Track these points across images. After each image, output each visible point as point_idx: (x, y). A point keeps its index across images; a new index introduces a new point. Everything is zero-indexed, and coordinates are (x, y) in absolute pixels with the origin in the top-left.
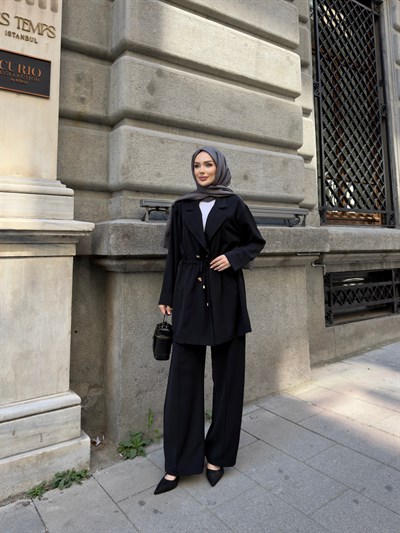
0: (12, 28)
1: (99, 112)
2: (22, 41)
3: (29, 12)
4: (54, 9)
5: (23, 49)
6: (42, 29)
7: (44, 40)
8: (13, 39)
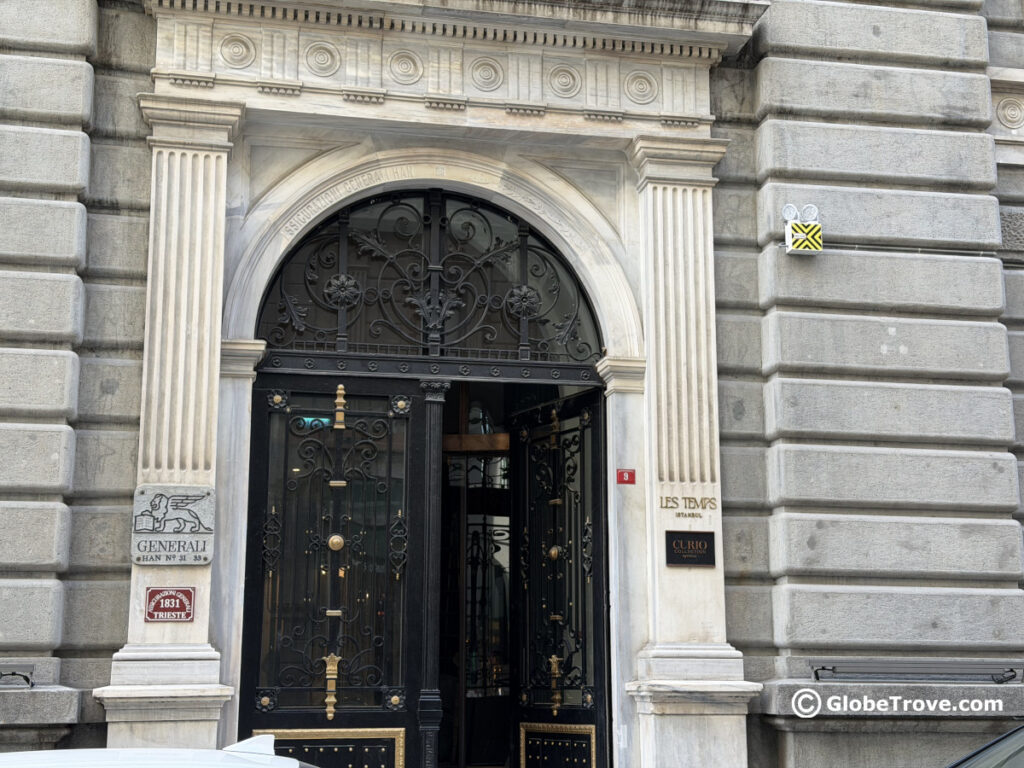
0: (681, 509)
2: (690, 518)
3: (693, 489)
5: (690, 526)
6: (705, 503)
7: (706, 513)
8: (682, 519)
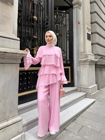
0: (88, 30)
4: (90, 27)
5: (89, 33)
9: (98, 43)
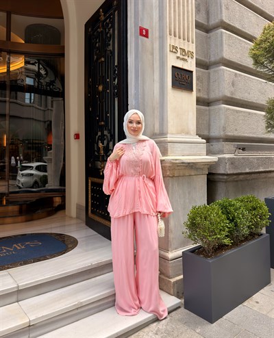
0: (178, 55)
1: (206, 97)
2: (182, 61)
3: (184, 44)
4: (193, 43)
5: (183, 65)
7: (189, 60)
8: (179, 61)
9: (232, 98)
